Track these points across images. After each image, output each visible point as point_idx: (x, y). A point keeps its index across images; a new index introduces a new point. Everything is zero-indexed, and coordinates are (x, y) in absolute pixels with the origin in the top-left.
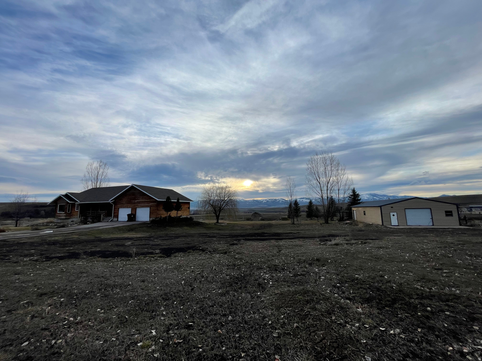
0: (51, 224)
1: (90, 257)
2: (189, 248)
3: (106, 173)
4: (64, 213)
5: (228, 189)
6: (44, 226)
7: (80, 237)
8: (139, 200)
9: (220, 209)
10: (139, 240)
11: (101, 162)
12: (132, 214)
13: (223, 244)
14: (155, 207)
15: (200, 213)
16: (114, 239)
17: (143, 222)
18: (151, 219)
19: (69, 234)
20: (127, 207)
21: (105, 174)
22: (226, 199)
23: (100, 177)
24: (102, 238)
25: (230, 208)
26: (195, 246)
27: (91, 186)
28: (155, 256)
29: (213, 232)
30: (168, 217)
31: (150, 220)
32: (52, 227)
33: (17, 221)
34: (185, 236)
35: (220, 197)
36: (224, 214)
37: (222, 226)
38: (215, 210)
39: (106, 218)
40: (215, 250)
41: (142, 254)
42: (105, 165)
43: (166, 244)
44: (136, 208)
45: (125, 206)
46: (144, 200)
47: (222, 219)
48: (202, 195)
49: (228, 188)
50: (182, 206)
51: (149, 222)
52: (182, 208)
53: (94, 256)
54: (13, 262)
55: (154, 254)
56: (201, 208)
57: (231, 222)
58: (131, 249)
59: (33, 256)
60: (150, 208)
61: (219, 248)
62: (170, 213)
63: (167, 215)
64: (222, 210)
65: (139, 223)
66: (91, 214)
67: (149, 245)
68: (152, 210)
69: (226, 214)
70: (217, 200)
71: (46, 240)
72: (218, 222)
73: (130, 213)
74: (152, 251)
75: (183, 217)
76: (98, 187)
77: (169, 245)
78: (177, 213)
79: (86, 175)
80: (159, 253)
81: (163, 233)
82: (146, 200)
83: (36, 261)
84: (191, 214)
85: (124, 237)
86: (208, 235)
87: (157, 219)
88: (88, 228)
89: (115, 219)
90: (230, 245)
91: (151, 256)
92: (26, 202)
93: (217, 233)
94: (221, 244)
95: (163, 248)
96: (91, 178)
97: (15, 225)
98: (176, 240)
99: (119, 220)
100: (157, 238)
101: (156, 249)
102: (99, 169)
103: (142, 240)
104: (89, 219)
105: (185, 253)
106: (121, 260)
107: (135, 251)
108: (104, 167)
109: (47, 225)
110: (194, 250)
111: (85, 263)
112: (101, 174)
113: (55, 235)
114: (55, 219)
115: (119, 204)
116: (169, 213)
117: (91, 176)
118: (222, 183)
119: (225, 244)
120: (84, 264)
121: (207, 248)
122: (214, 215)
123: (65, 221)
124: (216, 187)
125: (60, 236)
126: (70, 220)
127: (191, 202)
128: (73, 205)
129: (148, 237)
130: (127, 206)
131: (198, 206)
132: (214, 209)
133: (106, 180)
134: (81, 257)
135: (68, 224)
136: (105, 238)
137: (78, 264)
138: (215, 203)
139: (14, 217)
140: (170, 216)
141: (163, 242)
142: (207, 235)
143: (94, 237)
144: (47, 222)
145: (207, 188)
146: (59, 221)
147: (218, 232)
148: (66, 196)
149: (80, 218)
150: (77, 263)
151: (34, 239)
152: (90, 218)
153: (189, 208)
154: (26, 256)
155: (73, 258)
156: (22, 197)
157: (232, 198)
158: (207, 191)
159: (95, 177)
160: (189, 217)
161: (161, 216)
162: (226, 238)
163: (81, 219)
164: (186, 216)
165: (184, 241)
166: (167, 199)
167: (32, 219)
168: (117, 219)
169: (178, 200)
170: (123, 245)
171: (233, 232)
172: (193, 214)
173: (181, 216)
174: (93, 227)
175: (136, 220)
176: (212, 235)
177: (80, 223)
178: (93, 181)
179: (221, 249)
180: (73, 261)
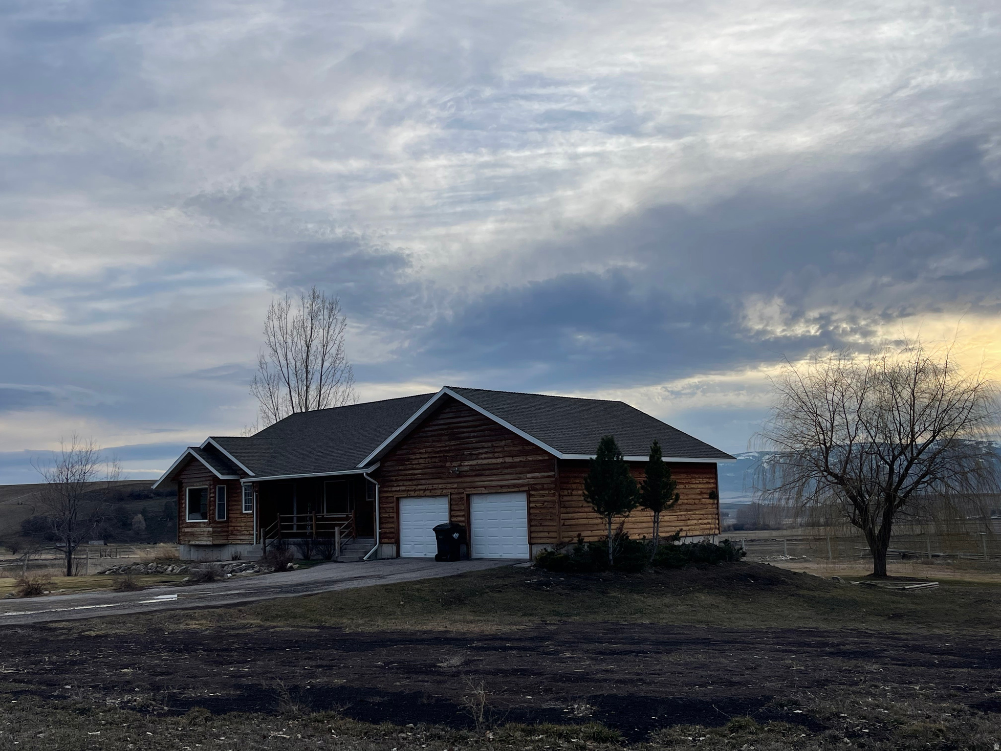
0: (170, 568)
1: (313, 711)
2: (736, 707)
3: (336, 346)
4: (208, 524)
5: (928, 384)
6: (148, 573)
7: (268, 624)
8: (480, 462)
9: (890, 498)
10: (496, 649)
11: (314, 297)
12: (453, 526)
13: (927, 697)
14: (550, 489)
15: (772, 523)
16: (391, 640)
17: (500, 565)
18: (538, 550)
19: (232, 611)
20: (433, 493)
21: (333, 351)
22: (920, 441)
23: (315, 365)
24: (347, 631)
25: (950, 492)
26: (768, 698)
27: (289, 404)
28: (576, 733)
29: (863, 626)
30: (615, 540)
31: (534, 552)
32: (173, 578)
33: (69, 553)
34: (706, 642)
35: (884, 430)
36: (918, 530)
37: (912, 596)
38: (856, 504)
39: (354, 543)
40: (885, 728)
41: (517, 716)
42: (332, 310)
43: (617, 677)
44: (468, 496)
45: (425, 490)
46: (500, 460)
47: (905, 556)
48: (780, 423)
49: (931, 376)
50: (675, 483)
51: (528, 564)
52: (677, 497)
53: (325, 708)
54: (76, 709)
55: (568, 722)
56: (777, 495)
57: (968, 578)
58: (467, 691)
59: (131, 691)
60: (529, 496)
61: (904, 719)
62: (623, 523)
63: (606, 533)
64: (899, 505)
65: (483, 567)
66: (299, 527)
67: (541, 674)
68: (536, 508)
69: (932, 529)
70: (867, 450)
71: (161, 630)
72: (880, 573)
73: (443, 518)
74: (557, 705)
75: (688, 541)
76: (313, 407)
77: (632, 681)
78: (656, 522)
79: (268, 359)
80: (589, 719)
81: (599, 618)
82: (508, 460)
83: (143, 709)
84: (728, 529)
85: (430, 632)
86: (833, 645)
87: (563, 551)
88: (291, 586)
89: (388, 550)
90: (972, 706)
91: (557, 727)
92: (91, 479)
93: (880, 635)
94: (913, 696)
95: (605, 693)
96: (285, 370)
97: (65, 570)
98: (664, 658)
99: (403, 554)
100: (571, 645)
101: (574, 699)
102: (309, 328)
103: (505, 649)
104: (293, 548)
105: (719, 729)
106: (432, 737)
107: (483, 701)
108: (327, 317)
109: (157, 573)
110: (761, 719)
111: (299, 736)
112: (320, 349)
113: (189, 614)
114: (181, 548)
115: (397, 480)
116: (617, 519)
117: (283, 362)
118: (892, 347)
119: (942, 698)
120: (297, 738)
121: (837, 715)
122: (854, 530)
123: (214, 555)
124: (855, 373)
125: (203, 617)
126: (227, 554)
127: (720, 463)
128: (233, 488)
129: (532, 634)
130: (430, 487)
131: (761, 487)
132: (853, 498)
133: (338, 375)
134: (283, 708)
135: (223, 566)
136: (358, 634)
137: (275, 737)
138: (857, 462)
139: (60, 540)
140: (621, 538)
141: (604, 666)
142: (826, 644)
143: (315, 625)
144: (158, 560)
145: (807, 382)
146: (194, 555)
147: (887, 627)
148: (209, 450)
149: (262, 545)
150: (273, 734)
151: (124, 623)
152: (294, 544)
153: (714, 495)
154: (108, 689)
155: (256, 711)
156: (77, 462)
157: (961, 434)
158: (805, 399)
159: (299, 364)
160: (716, 541)
161: (579, 535)
162: (942, 664)
163: (265, 547)
164: (701, 539)
165: (703, 666)
166: (600, 449)
167: (112, 546)
168: (395, 548)
169: (656, 453)
170: (430, 670)
171: (983, 632)
172: (737, 528)
173: (677, 537)
174: (309, 583)
175: (474, 555)
176: (855, 643)
177: (260, 563)
178: (293, 383)
179: (917, 724)
180: (256, 719)
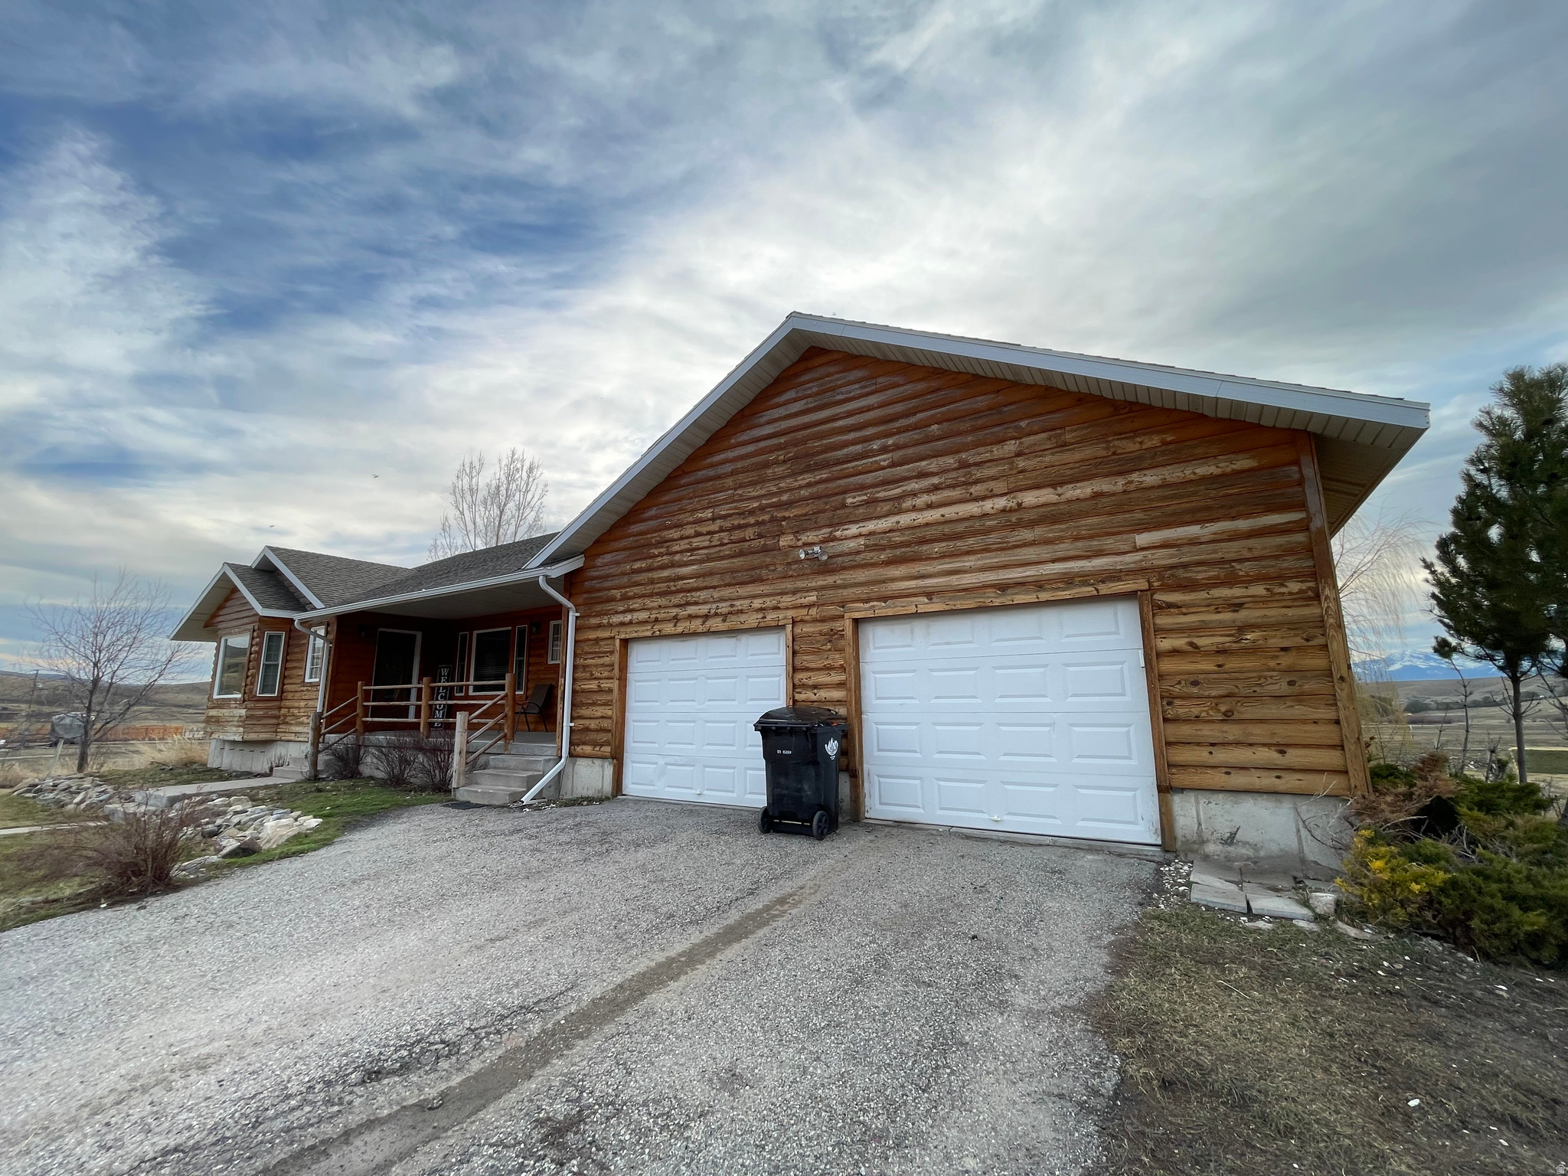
4: (241, 703)
8: (905, 519)
20: (734, 622)
31: (1184, 821)
39: (505, 751)
44: (857, 625)
45: (707, 617)
46: (1001, 503)
73: (775, 698)
82: (1030, 498)
89: (592, 776)
99: (632, 788)
114: (213, 744)
115: (625, 598)
130: (724, 607)
146: (227, 757)
148: (262, 571)
168: (609, 770)
